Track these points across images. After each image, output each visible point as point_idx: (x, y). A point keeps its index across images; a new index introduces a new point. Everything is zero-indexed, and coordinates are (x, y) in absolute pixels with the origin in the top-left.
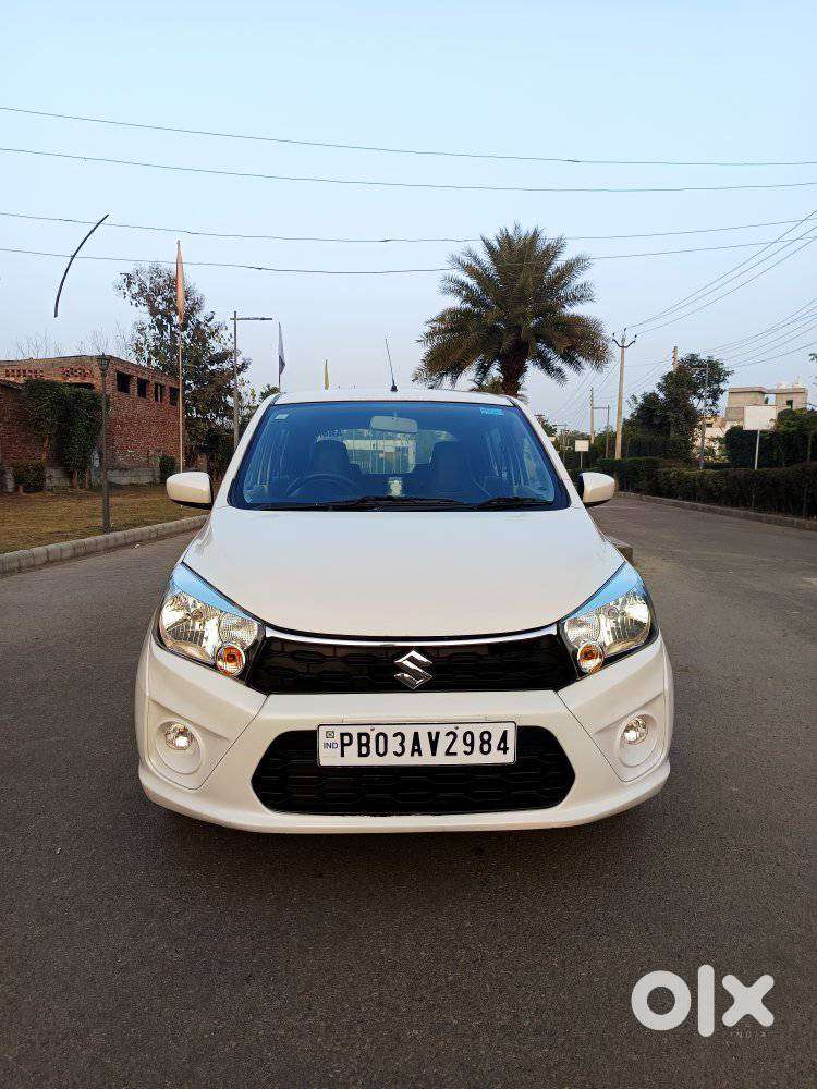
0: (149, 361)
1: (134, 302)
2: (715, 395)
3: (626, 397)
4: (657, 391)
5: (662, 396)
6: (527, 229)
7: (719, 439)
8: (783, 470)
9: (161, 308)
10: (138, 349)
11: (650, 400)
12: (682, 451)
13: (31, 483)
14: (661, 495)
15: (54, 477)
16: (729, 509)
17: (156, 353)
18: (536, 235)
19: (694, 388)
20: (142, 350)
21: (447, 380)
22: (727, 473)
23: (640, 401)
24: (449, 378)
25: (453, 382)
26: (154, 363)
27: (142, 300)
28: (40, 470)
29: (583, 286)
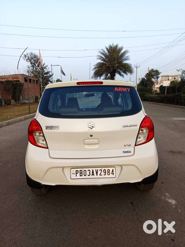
0: (31, 74)
1: (27, 61)
2: (157, 78)
3: (138, 79)
4: (145, 78)
5: (146, 78)
6: (115, 44)
7: (158, 88)
8: (172, 95)
9: (33, 62)
10: (28, 72)
11: (143, 79)
12: (150, 91)
13: (8, 103)
14: (146, 101)
15: (13, 102)
16: (160, 104)
17: (32, 72)
18: (117, 46)
19: (153, 76)
20: (29, 72)
21: (99, 78)
22: (160, 96)
23: (141, 79)
24: (99, 77)
25: (100, 78)
26: (32, 75)
27: (28, 60)
28: (10, 100)
29: (127, 57)
